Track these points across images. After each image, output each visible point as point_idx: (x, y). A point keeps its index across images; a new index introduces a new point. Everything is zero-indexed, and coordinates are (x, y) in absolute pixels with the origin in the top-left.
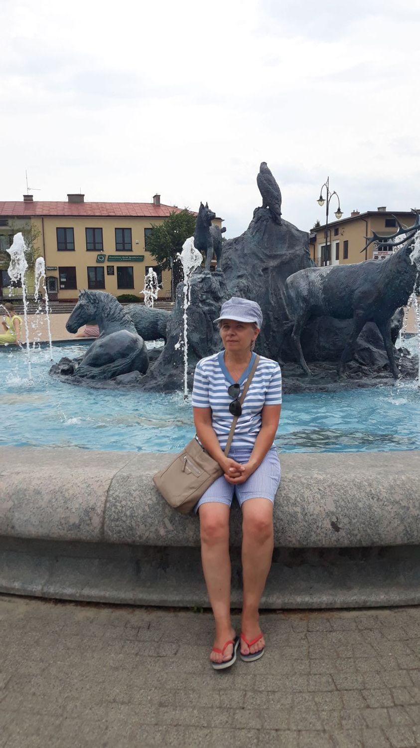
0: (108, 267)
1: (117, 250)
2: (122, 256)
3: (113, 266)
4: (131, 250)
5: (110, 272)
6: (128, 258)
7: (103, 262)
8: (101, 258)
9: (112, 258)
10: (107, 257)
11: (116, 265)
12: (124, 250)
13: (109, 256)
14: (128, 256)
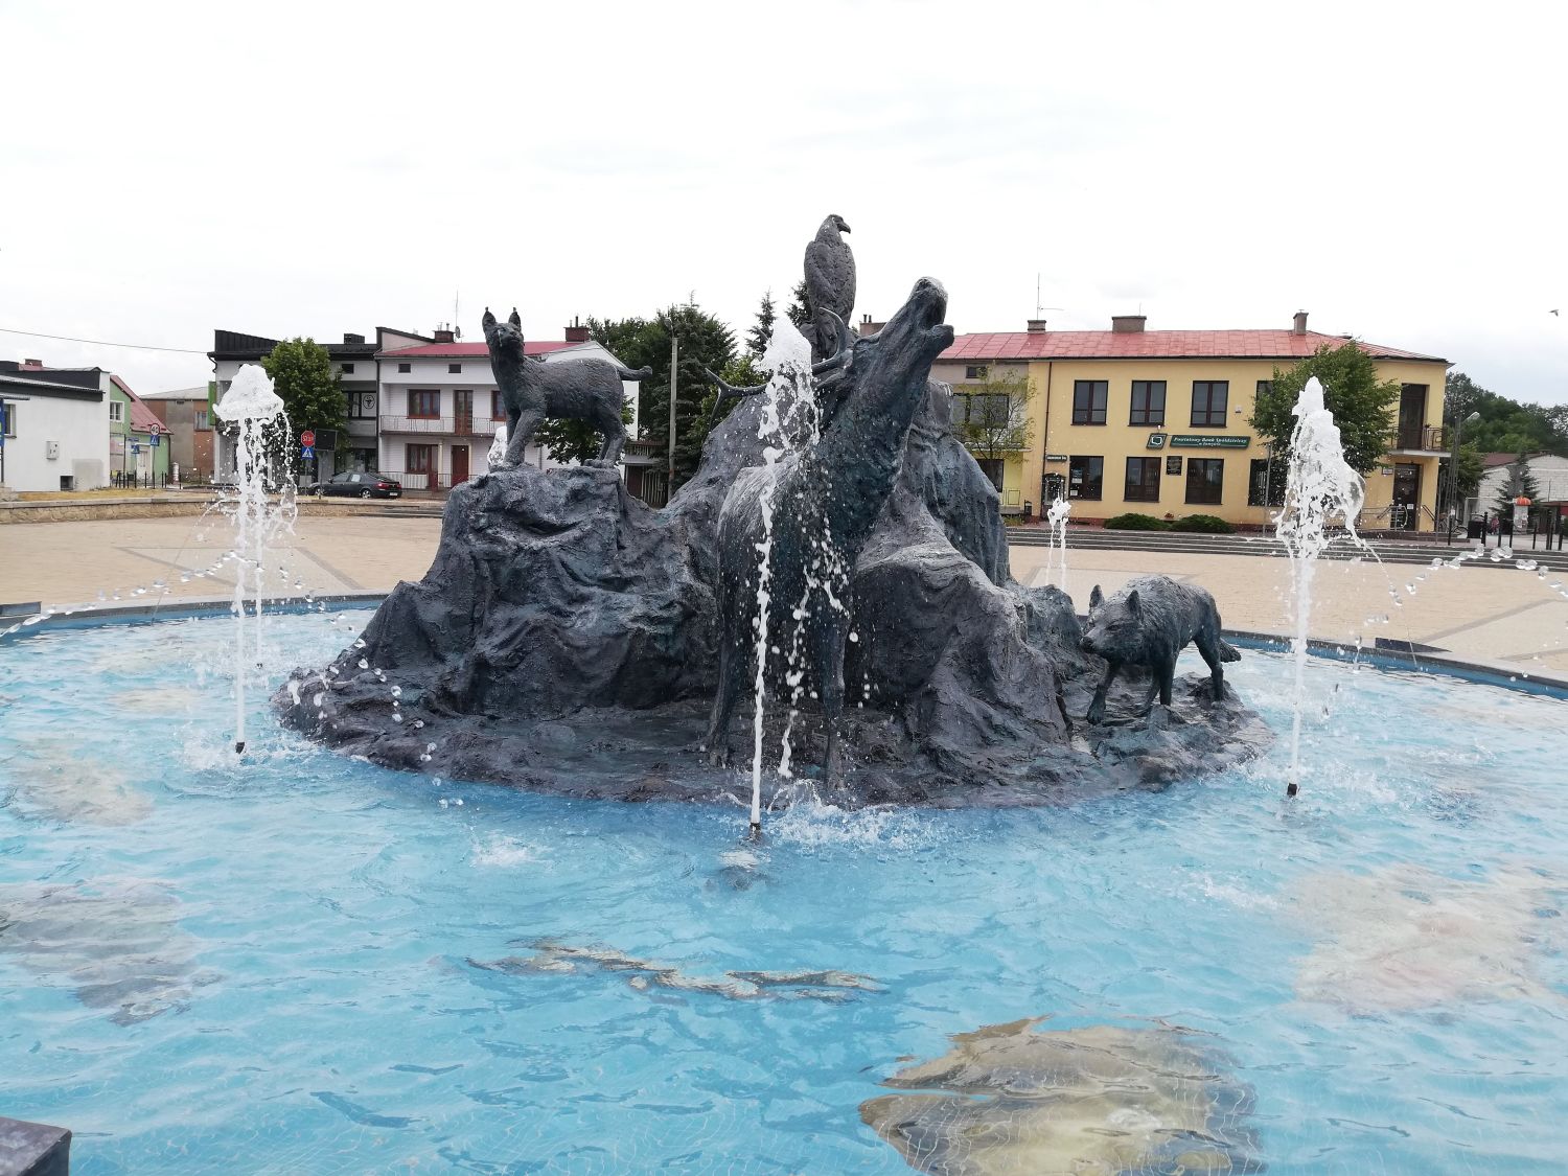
0: (1169, 458)
1: (1193, 425)
2: (1201, 437)
3: (1181, 458)
4: (1223, 426)
5: (1174, 470)
6: (1215, 441)
7: (1160, 448)
8: (1157, 441)
9: (1178, 442)
10: (1169, 439)
11: (1187, 455)
12: (1208, 425)
13: (1174, 436)
14: (1215, 437)
